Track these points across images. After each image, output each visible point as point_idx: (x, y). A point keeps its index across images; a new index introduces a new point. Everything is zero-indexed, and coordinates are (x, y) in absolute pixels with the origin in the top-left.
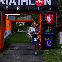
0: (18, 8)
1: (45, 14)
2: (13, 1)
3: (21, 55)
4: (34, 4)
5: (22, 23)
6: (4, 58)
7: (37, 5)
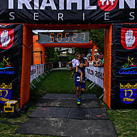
0: (60, 17)
1: (120, 29)
2: (48, 2)
3: (66, 120)
4: (95, 7)
6: (29, 125)
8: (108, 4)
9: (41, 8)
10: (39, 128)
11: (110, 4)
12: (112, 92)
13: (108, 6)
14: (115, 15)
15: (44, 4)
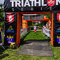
0: (32, 9)
1: (57, 13)
2: (27, 3)
4: (46, 5)
5: (38, 22)
6: (20, 52)
7: (49, 5)
8: (51, 3)
9: (24, 6)
10: (24, 53)
11: (52, 3)
12: (54, 39)
13: (51, 4)
14: (54, 8)
15: (26, 4)
